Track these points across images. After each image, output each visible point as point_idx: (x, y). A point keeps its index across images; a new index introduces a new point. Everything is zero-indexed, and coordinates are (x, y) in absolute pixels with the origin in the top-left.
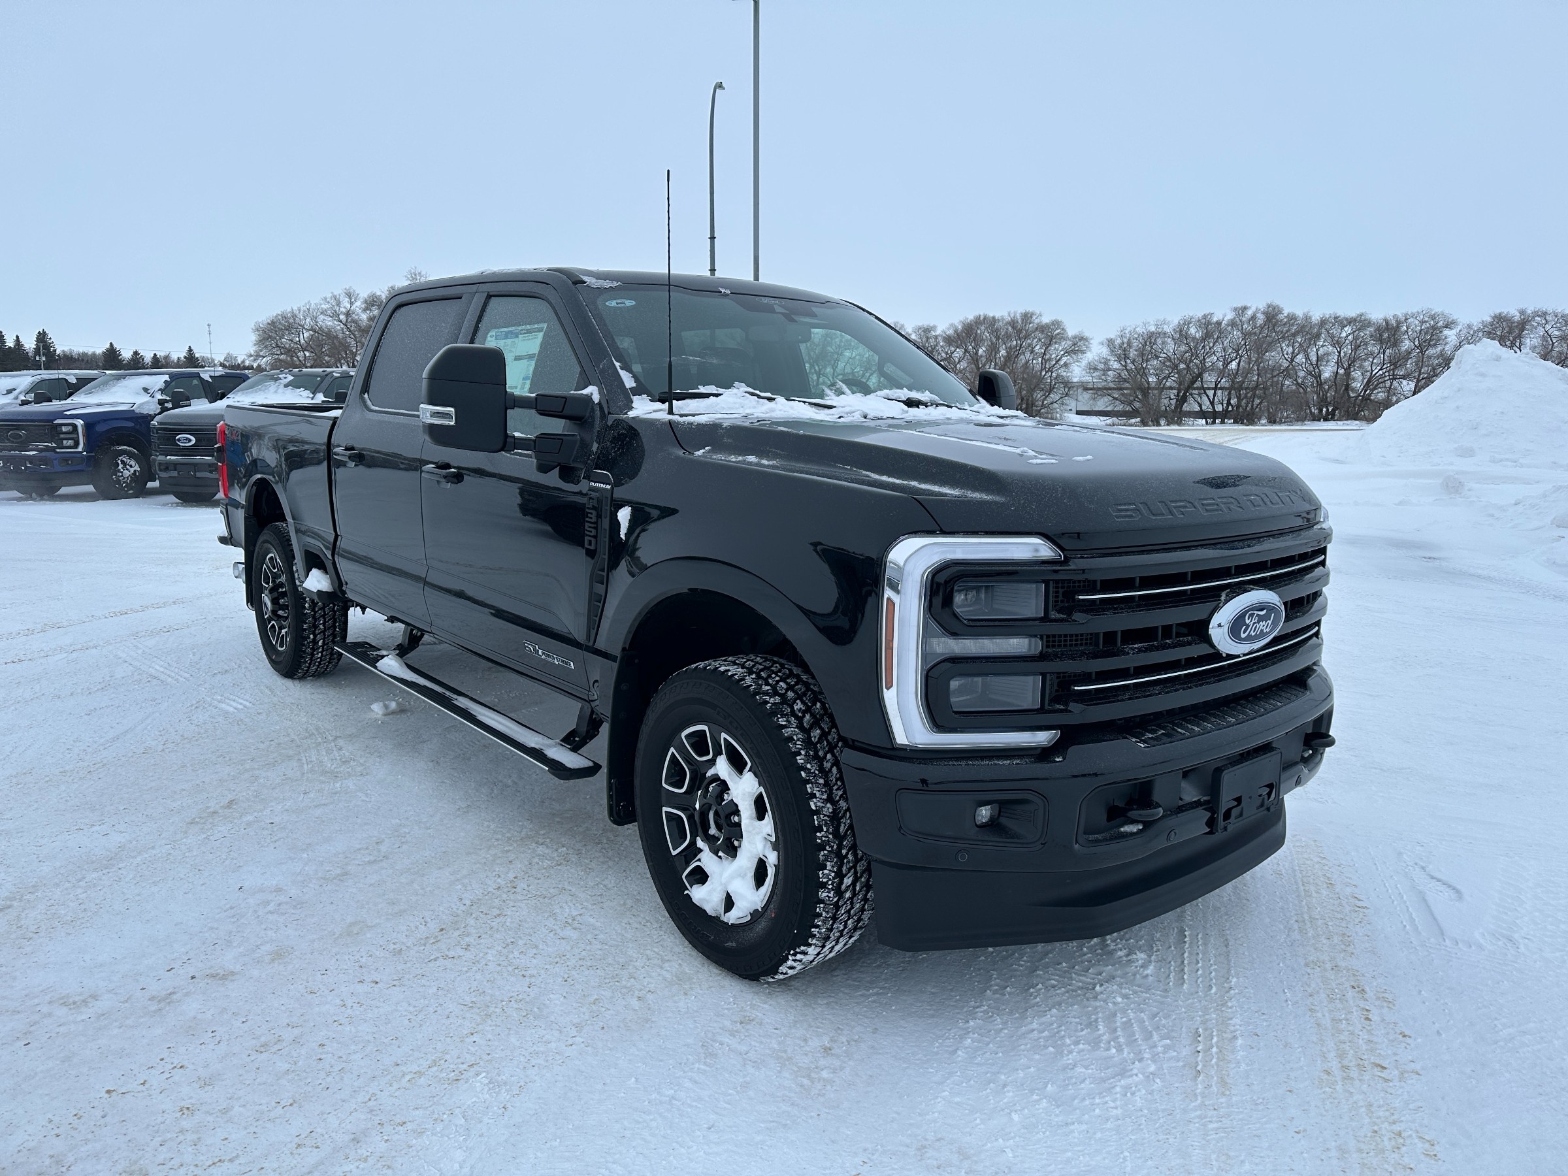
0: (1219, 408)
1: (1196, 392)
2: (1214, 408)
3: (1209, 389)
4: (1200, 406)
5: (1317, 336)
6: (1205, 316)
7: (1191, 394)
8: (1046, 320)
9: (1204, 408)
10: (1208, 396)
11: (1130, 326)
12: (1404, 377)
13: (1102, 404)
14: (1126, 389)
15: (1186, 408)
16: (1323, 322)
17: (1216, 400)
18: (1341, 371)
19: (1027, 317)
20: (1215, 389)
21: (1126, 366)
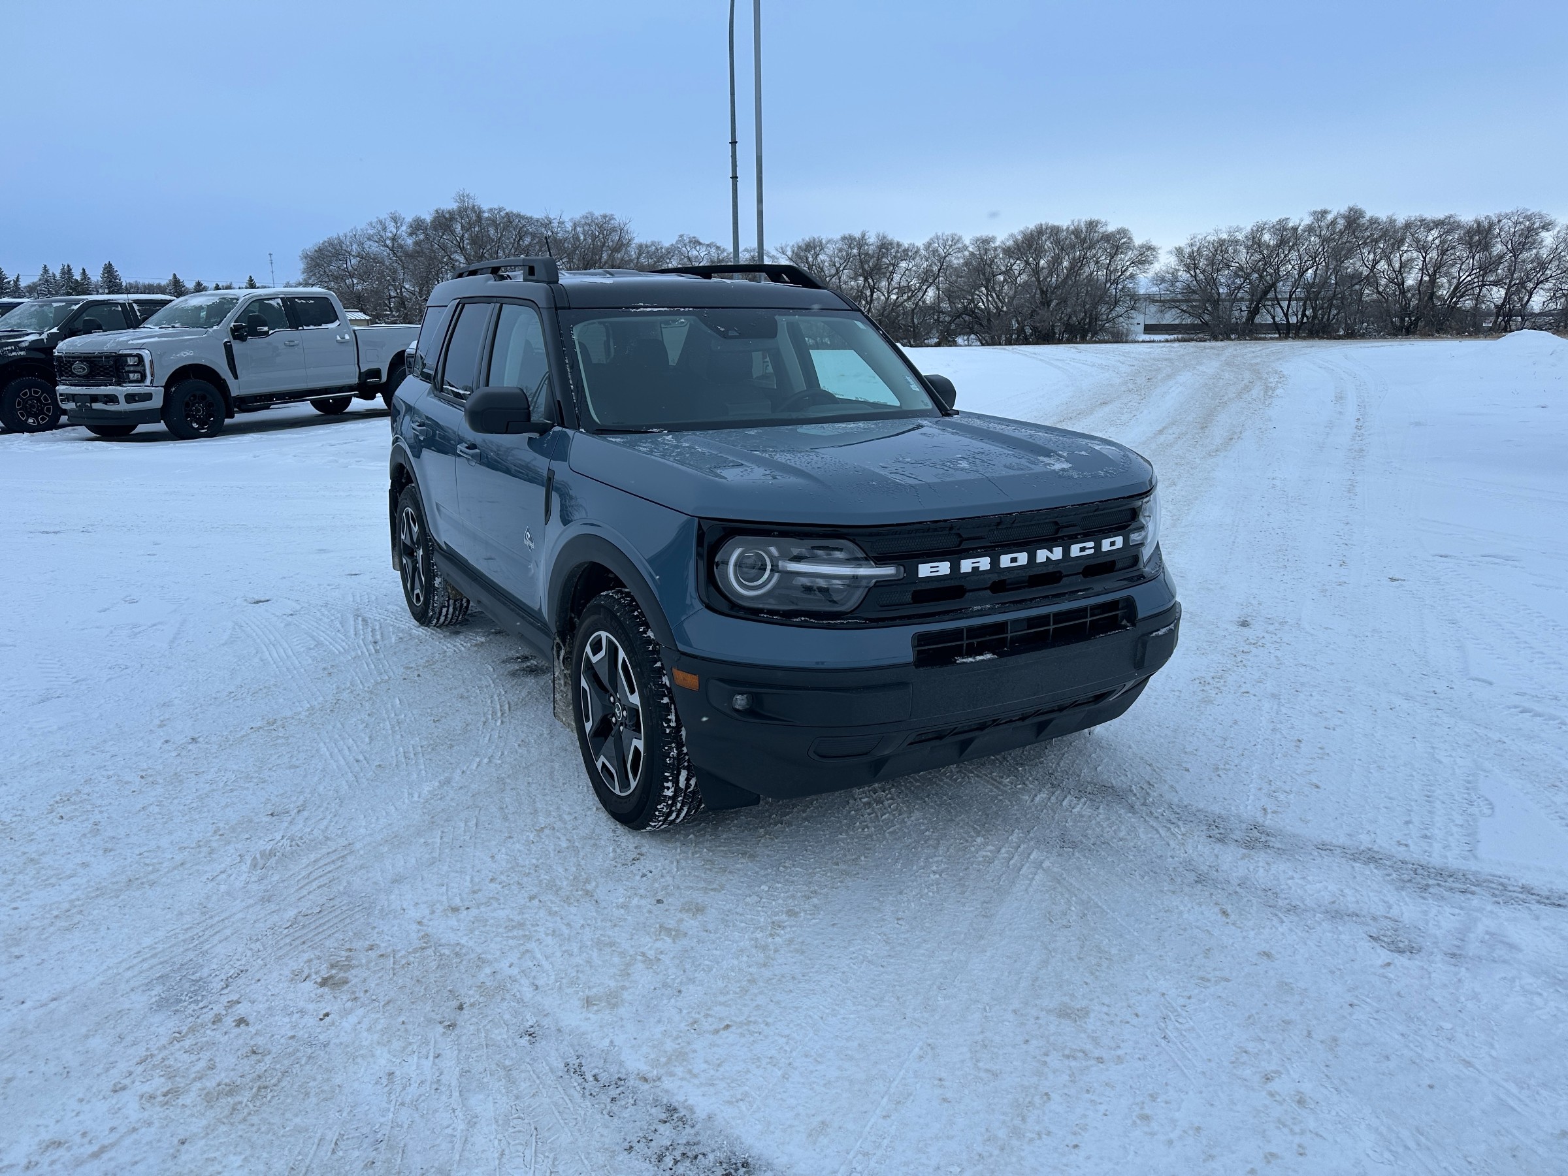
0: (1293, 320)
1: (1270, 303)
2: (1288, 320)
3: (1284, 300)
4: (1273, 318)
5: (1402, 241)
6: (1280, 221)
7: (1264, 306)
8: (1111, 228)
9: (1277, 319)
10: (1281, 307)
11: (1201, 234)
13: (1170, 318)
14: (1195, 300)
15: (1258, 320)
16: (1408, 226)
17: (1290, 311)
18: (1426, 278)
19: (1092, 225)
20: (1290, 300)
21: (1195, 276)
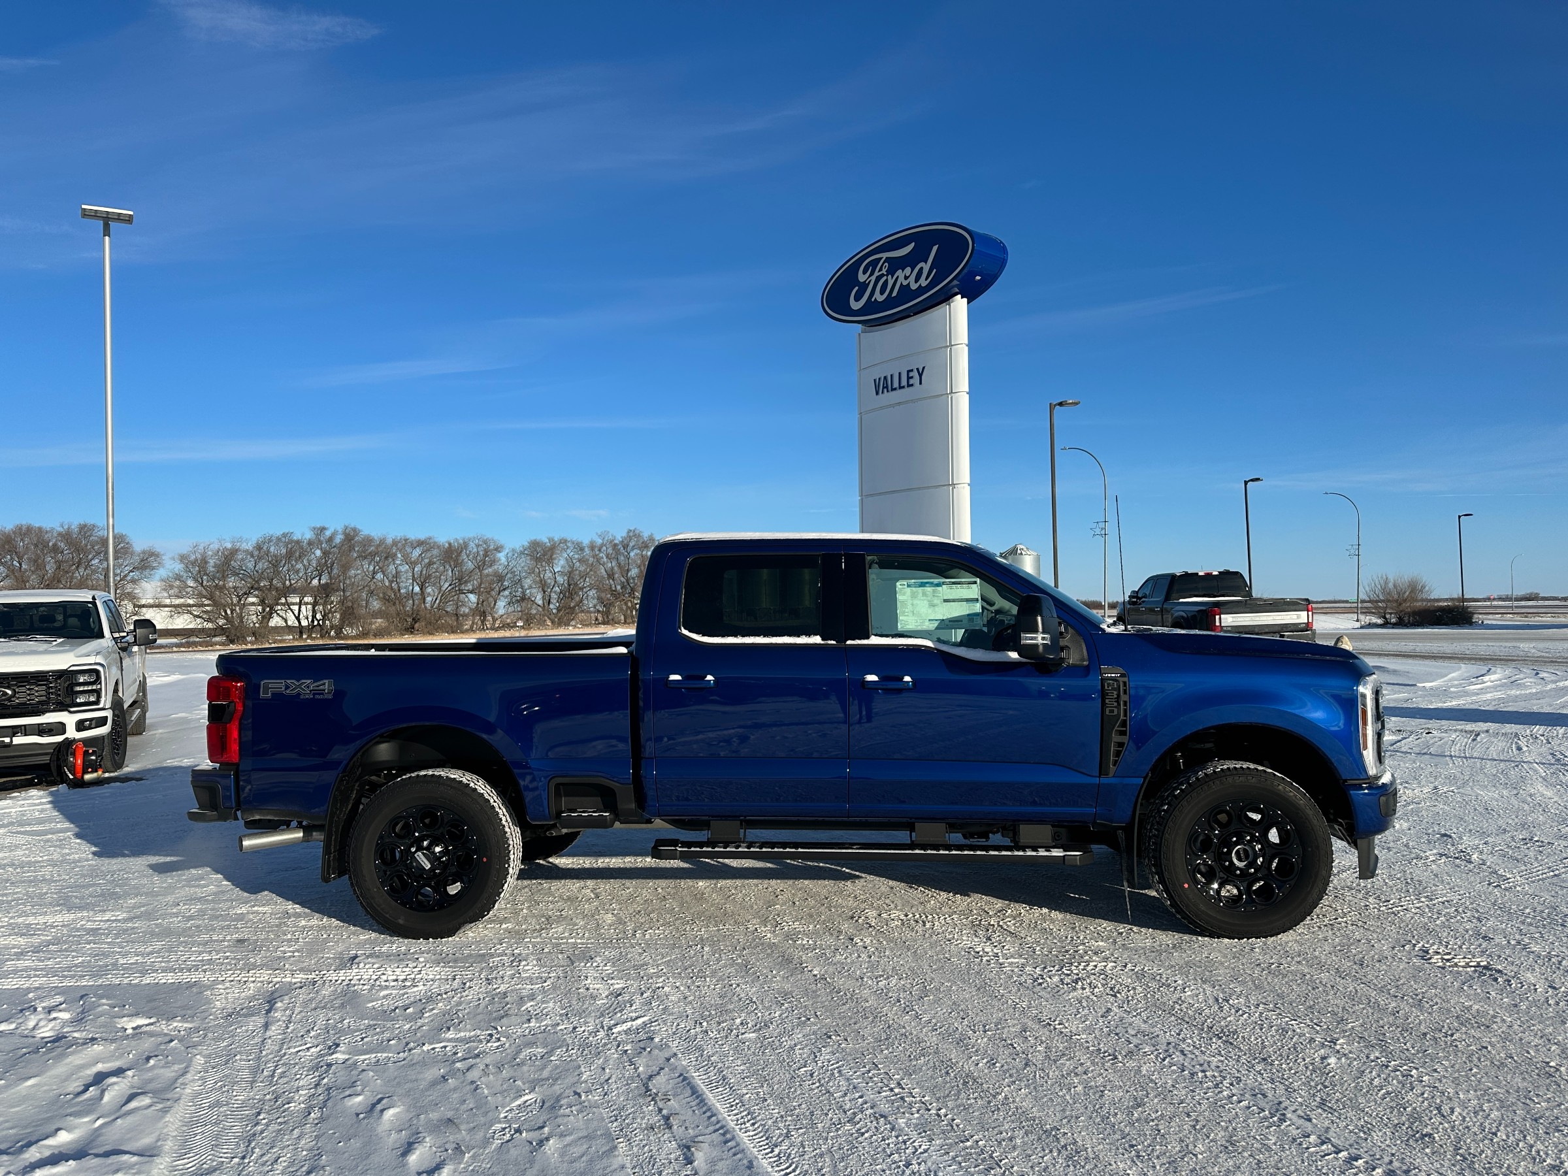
0: (304, 623)
1: (279, 607)
2: (300, 623)
3: (294, 604)
4: (286, 623)
5: (395, 555)
6: (284, 535)
7: (276, 612)
8: (108, 533)
9: (290, 623)
10: (292, 610)
11: (204, 542)
12: (471, 592)
13: (182, 622)
14: (208, 605)
15: (272, 623)
16: (395, 543)
17: (301, 616)
18: (417, 589)
19: (85, 529)
20: (300, 604)
21: (202, 584)
